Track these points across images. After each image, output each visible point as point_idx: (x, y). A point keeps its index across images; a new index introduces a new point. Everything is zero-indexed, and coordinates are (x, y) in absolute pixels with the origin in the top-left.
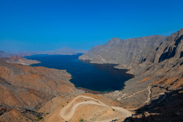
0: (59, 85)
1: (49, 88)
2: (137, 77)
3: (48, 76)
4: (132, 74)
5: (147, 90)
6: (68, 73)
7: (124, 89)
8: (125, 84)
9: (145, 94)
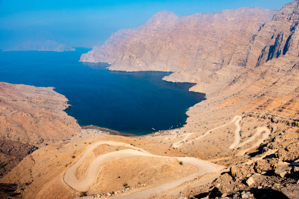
0: (41, 122)
1: (20, 130)
2: (213, 98)
3: (11, 102)
4: (202, 92)
5: (233, 124)
6: (58, 94)
7: (186, 123)
8: (187, 113)
9: (229, 132)
